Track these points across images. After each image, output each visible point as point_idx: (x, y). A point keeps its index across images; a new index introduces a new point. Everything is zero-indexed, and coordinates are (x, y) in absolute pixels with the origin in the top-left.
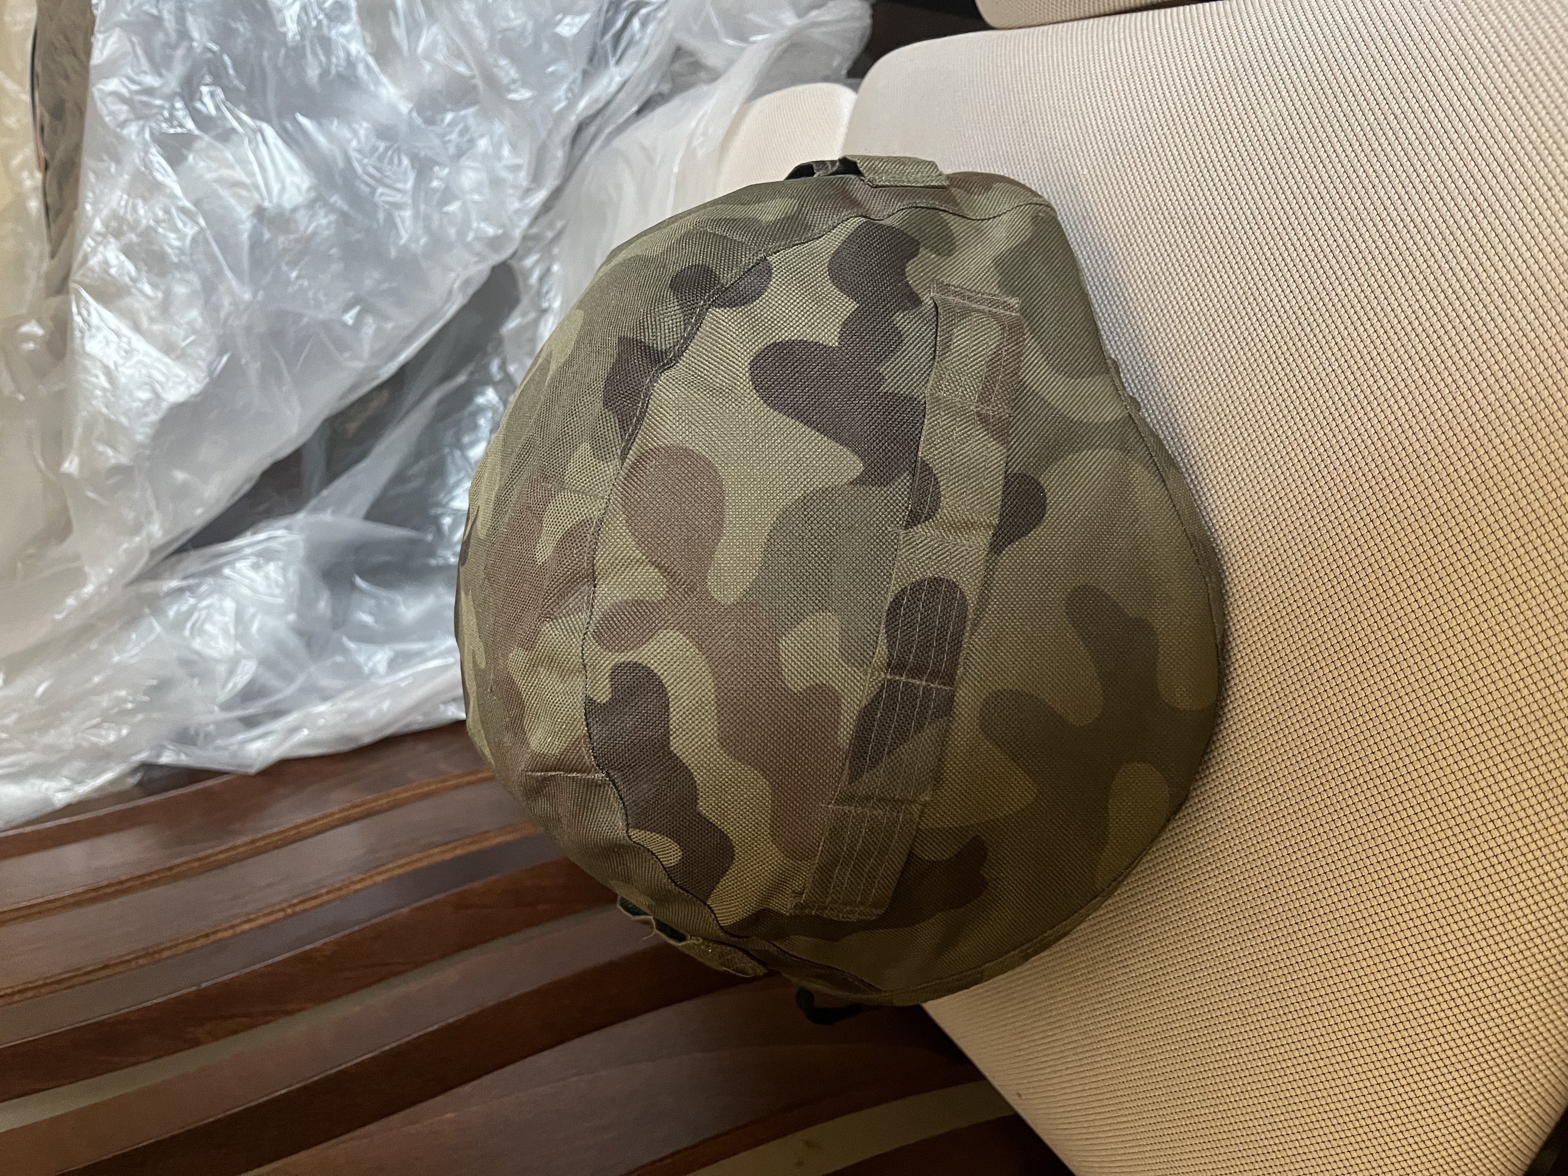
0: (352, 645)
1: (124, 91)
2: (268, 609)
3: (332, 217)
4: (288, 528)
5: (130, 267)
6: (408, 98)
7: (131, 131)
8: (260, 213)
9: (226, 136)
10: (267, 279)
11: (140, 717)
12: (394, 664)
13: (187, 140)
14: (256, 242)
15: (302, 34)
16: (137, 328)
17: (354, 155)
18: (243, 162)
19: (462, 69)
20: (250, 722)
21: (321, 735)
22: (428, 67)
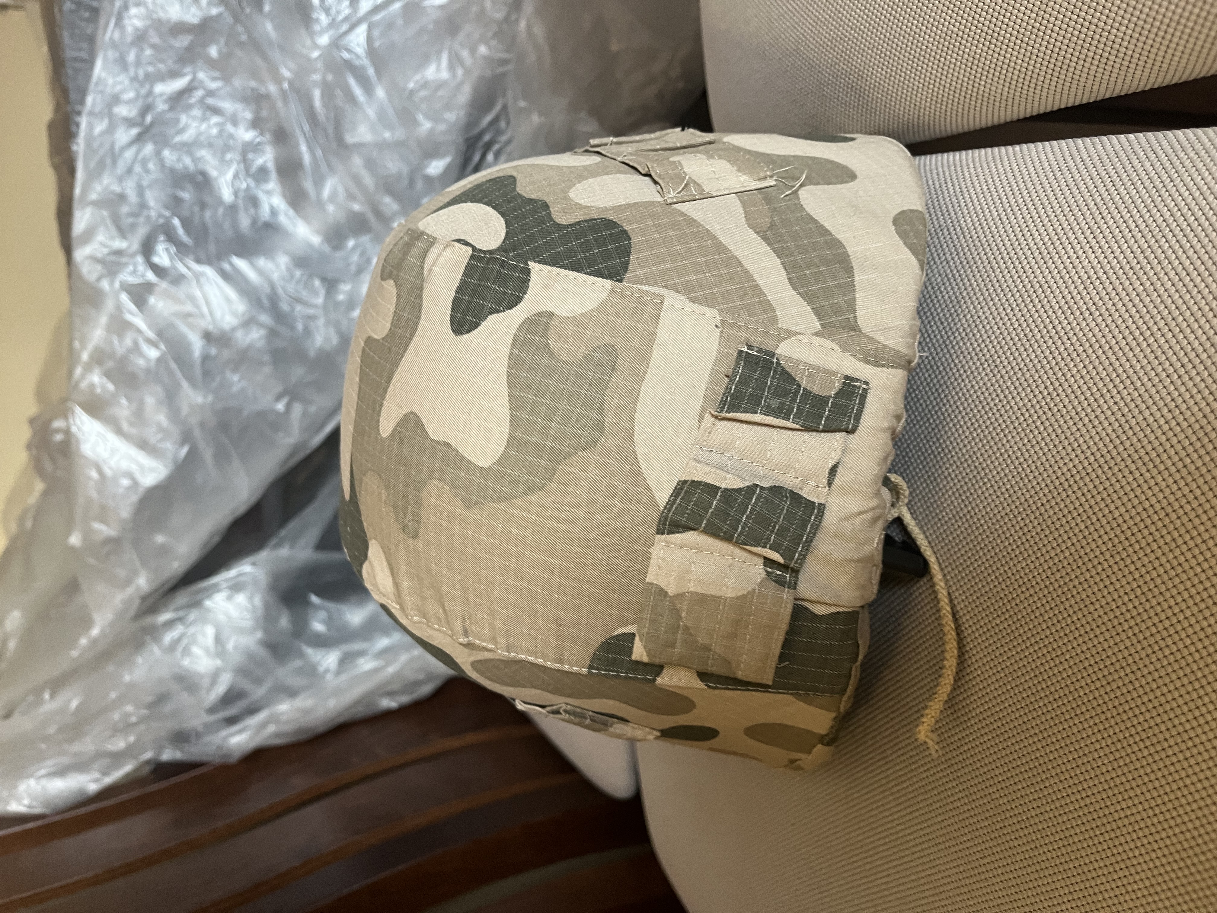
0: (309, 651)
1: (99, 255)
2: (241, 631)
3: (263, 332)
4: (254, 564)
5: (111, 387)
6: (318, 232)
7: (105, 285)
8: (208, 336)
9: (178, 280)
10: (215, 384)
11: (142, 727)
12: (343, 664)
13: (148, 287)
14: (206, 358)
15: (236, 194)
16: (119, 431)
17: (279, 284)
18: (192, 299)
19: (357, 207)
20: (231, 721)
21: (286, 728)
22: (331, 208)
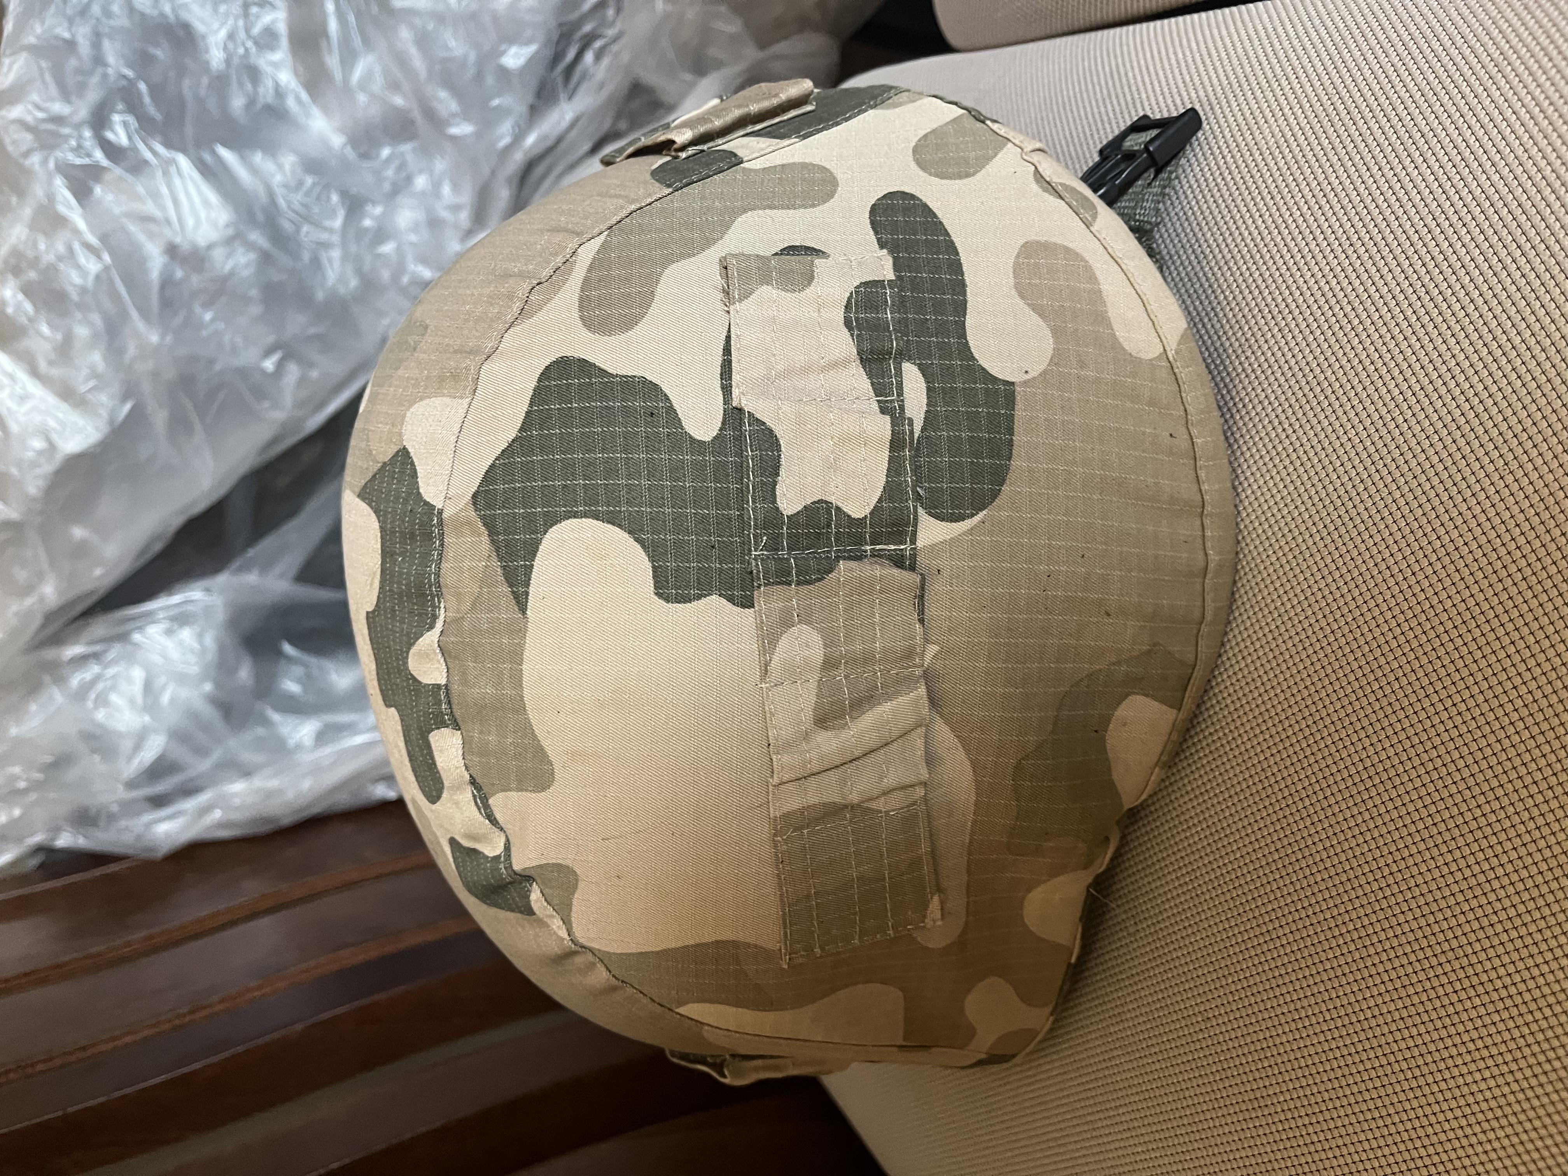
0: (276, 717)
1: (29, 119)
2: (182, 679)
3: (252, 256)
4: (207, 590)
5: (28, 307)
6: (341, 130)
7: (35, 160)
8: (172, 250)
9: (138, 167)
10: (178, 320)
11: (33, 796)
12: (322, 737)
13: (95, 172)
14: (167, 282)
15: (228, 62)
16: (34, 372)
17: (279, 191)
18: (155, 196)
19: (398, 101)
20: (158, 802)
21: (236, 816)
22: (362, 98)
